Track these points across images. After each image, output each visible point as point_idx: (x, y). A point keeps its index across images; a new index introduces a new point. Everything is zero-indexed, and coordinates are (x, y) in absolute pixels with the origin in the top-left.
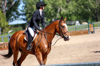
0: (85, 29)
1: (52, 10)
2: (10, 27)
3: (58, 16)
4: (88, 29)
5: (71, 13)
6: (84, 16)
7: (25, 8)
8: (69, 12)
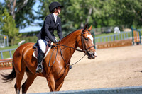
0: (128, 38)
1: (80, 11)
2: (20, 35)
3: (89, 20)
4: (131, 38)
5: (107, 15)
6: (126, 20)
7: (42, 9)
8: (105, 13)
